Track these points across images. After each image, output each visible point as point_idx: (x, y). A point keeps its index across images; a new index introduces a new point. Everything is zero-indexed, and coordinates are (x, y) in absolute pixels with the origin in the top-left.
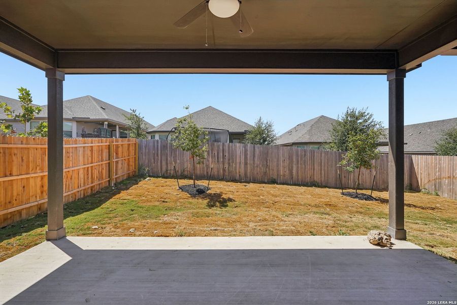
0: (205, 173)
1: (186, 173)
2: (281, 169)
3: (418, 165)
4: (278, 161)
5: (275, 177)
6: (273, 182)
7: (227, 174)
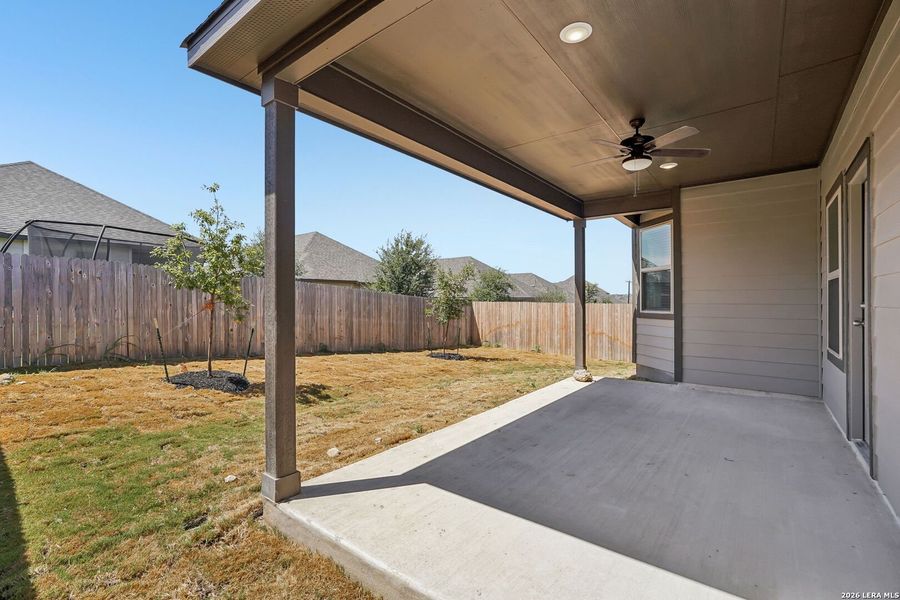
0: (181, 346)
1: (122, 350)
2: (336, 326)
3: (478, 313)
4: (331, 312)
5: (326, 342)
6: (325, 351)
7: (235, 343)
